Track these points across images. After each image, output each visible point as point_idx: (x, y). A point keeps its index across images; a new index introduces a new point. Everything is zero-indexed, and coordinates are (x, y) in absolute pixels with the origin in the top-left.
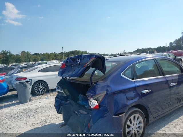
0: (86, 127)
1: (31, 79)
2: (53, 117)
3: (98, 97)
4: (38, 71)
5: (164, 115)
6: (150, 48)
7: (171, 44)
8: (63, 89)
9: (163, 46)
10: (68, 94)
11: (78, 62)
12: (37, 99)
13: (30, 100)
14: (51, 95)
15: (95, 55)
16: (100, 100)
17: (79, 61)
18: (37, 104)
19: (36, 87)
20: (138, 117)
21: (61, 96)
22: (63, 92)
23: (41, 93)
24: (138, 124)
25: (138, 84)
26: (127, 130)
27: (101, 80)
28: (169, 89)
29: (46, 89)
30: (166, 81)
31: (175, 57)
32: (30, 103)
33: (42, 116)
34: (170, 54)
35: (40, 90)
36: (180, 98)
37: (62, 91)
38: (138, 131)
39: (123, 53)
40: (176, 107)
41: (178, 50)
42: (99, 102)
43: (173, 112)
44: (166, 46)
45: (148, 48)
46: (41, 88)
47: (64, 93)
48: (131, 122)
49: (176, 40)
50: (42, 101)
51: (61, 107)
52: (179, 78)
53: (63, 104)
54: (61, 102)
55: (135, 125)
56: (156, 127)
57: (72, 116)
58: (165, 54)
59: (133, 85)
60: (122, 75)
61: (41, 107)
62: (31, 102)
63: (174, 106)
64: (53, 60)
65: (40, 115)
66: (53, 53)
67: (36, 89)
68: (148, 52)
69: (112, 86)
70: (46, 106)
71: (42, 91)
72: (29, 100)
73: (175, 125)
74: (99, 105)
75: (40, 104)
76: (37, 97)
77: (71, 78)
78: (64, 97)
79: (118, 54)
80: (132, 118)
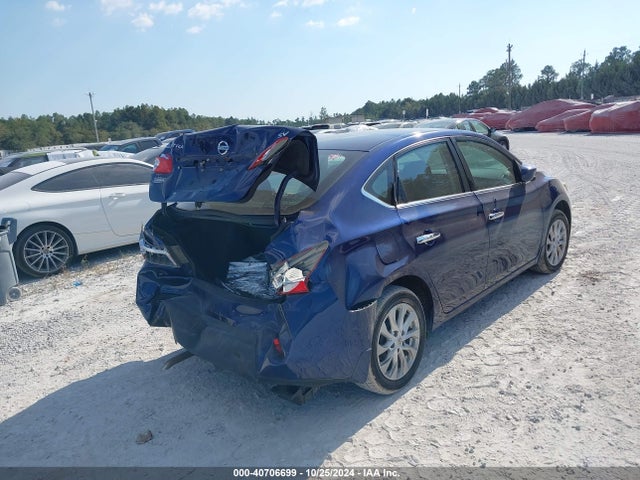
0: (265, 350)
1: (9, 219)
2: (125, 341)
3: (306, 259)
4: (33, 189)
5: (467, 306)
6: (408, 100)
7: (474, 86)
8: (168, 244)
9: (448, 94)
10: (184, 259)
11: (222, 151)
12: (41, 291)
13: (16, 295)
14: (91, 272)
15: (287, 130)
16: (312, 268)
17: (223, 148)
18: (50, 307)
19: (30, 246)
20: (407, 312)
21: (159, 269)
22: (168, 255)
23: (51, 269)
24: (406, 331)
25: (407, 218)
26: (380, 350)
27: (306, 209)
28: (485, 231)
29: (67, 255)
30: (477, 207)
31: (490, 131)
32: (17, 304)
33: (81, 344)
34: (475, 123)
35: (44, 256)
36: (507, 258)
37: (165, 252)
38: (406, 352)
39: (319, 118)
40: (497, 282)
41: (496, 109)
42: (307, 273)
43: (490, 297)
44: (457, 93)
45: (402, 99)
46: (47, 251)
47: (171, 259)
48: (389, 328)
49: (490, 73)
50: (62, 294)
51: (163, 304)
52: (510, 198)
53: (168, 296)
54: (158, 289)
55: (400, 334)
56: (447, 342)
57: (207, 326)
58: (459, 121)
59: (394, 222)
60: (364, 192)
61: (67, 316)
62: (19, 303)
63: (493, 280)
64: (54, 144)
65: (72, 342)
66: (51, 115)
67: (28, 254)
68: (404, 113)
69: (338, 224)
70: (85, 309)
71: (55, 260)
72: (10, 294)
73: (496, 330)
74: (309, 283)
75: (56, 304)
76: (36, 284)
77: (206, 205)
78: (171, 272)
79: (300, 120)
80: (391, 314)
